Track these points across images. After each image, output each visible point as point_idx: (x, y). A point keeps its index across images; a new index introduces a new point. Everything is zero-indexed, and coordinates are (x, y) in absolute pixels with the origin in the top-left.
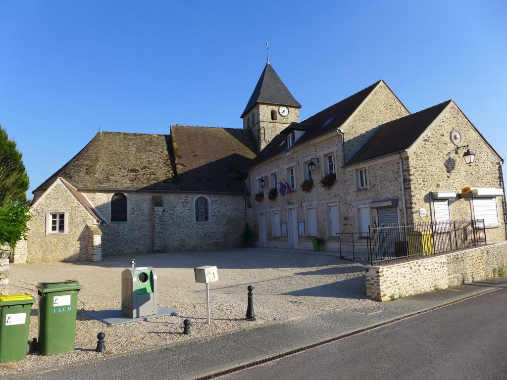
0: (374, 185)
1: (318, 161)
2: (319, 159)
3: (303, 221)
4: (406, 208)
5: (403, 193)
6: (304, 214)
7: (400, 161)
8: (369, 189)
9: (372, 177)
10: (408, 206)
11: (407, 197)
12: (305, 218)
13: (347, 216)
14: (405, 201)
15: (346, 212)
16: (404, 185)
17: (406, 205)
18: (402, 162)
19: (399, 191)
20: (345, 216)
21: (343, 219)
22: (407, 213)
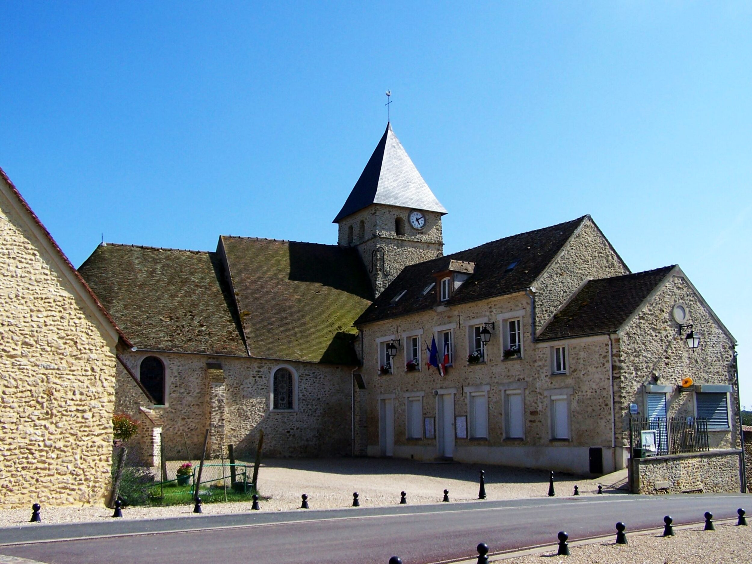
0: (575, 370)
1: (493, 328)
2: (495, 324)
3: (465, 414)
4: (614, 402)
5: (611, 383)
6: (466, 404)
7: (610, 343)
8: (568, 374)
9: (573, 359)
10: (616, 400)
11: (616, 388)
12: (468, 411)
13: (535, 410)
14: (613, 393)
15: (533, 404)
16: (613, 373)
17: (614, 399)
18: (612, 345)
19: (606, 380)
20: (532, 409)
21: (528, 414)
22: (614, 409)
